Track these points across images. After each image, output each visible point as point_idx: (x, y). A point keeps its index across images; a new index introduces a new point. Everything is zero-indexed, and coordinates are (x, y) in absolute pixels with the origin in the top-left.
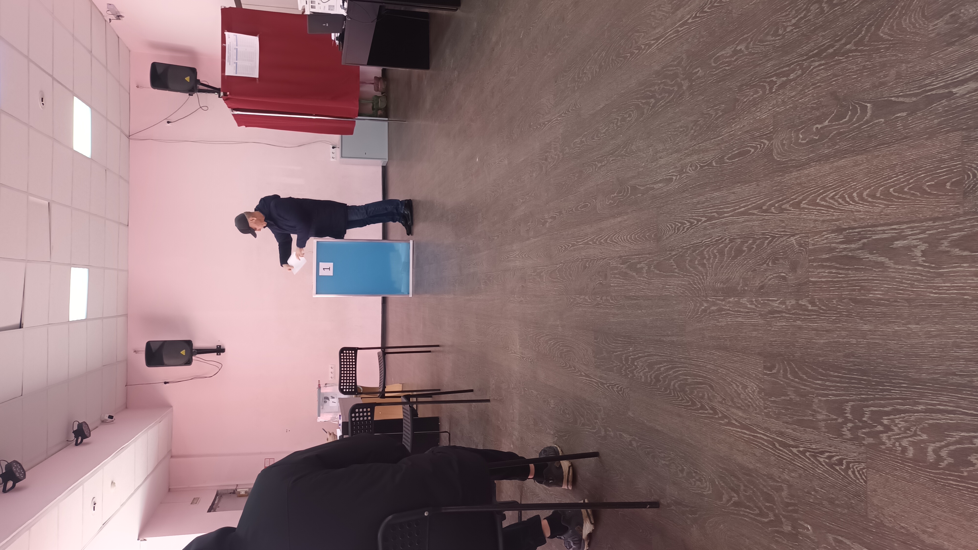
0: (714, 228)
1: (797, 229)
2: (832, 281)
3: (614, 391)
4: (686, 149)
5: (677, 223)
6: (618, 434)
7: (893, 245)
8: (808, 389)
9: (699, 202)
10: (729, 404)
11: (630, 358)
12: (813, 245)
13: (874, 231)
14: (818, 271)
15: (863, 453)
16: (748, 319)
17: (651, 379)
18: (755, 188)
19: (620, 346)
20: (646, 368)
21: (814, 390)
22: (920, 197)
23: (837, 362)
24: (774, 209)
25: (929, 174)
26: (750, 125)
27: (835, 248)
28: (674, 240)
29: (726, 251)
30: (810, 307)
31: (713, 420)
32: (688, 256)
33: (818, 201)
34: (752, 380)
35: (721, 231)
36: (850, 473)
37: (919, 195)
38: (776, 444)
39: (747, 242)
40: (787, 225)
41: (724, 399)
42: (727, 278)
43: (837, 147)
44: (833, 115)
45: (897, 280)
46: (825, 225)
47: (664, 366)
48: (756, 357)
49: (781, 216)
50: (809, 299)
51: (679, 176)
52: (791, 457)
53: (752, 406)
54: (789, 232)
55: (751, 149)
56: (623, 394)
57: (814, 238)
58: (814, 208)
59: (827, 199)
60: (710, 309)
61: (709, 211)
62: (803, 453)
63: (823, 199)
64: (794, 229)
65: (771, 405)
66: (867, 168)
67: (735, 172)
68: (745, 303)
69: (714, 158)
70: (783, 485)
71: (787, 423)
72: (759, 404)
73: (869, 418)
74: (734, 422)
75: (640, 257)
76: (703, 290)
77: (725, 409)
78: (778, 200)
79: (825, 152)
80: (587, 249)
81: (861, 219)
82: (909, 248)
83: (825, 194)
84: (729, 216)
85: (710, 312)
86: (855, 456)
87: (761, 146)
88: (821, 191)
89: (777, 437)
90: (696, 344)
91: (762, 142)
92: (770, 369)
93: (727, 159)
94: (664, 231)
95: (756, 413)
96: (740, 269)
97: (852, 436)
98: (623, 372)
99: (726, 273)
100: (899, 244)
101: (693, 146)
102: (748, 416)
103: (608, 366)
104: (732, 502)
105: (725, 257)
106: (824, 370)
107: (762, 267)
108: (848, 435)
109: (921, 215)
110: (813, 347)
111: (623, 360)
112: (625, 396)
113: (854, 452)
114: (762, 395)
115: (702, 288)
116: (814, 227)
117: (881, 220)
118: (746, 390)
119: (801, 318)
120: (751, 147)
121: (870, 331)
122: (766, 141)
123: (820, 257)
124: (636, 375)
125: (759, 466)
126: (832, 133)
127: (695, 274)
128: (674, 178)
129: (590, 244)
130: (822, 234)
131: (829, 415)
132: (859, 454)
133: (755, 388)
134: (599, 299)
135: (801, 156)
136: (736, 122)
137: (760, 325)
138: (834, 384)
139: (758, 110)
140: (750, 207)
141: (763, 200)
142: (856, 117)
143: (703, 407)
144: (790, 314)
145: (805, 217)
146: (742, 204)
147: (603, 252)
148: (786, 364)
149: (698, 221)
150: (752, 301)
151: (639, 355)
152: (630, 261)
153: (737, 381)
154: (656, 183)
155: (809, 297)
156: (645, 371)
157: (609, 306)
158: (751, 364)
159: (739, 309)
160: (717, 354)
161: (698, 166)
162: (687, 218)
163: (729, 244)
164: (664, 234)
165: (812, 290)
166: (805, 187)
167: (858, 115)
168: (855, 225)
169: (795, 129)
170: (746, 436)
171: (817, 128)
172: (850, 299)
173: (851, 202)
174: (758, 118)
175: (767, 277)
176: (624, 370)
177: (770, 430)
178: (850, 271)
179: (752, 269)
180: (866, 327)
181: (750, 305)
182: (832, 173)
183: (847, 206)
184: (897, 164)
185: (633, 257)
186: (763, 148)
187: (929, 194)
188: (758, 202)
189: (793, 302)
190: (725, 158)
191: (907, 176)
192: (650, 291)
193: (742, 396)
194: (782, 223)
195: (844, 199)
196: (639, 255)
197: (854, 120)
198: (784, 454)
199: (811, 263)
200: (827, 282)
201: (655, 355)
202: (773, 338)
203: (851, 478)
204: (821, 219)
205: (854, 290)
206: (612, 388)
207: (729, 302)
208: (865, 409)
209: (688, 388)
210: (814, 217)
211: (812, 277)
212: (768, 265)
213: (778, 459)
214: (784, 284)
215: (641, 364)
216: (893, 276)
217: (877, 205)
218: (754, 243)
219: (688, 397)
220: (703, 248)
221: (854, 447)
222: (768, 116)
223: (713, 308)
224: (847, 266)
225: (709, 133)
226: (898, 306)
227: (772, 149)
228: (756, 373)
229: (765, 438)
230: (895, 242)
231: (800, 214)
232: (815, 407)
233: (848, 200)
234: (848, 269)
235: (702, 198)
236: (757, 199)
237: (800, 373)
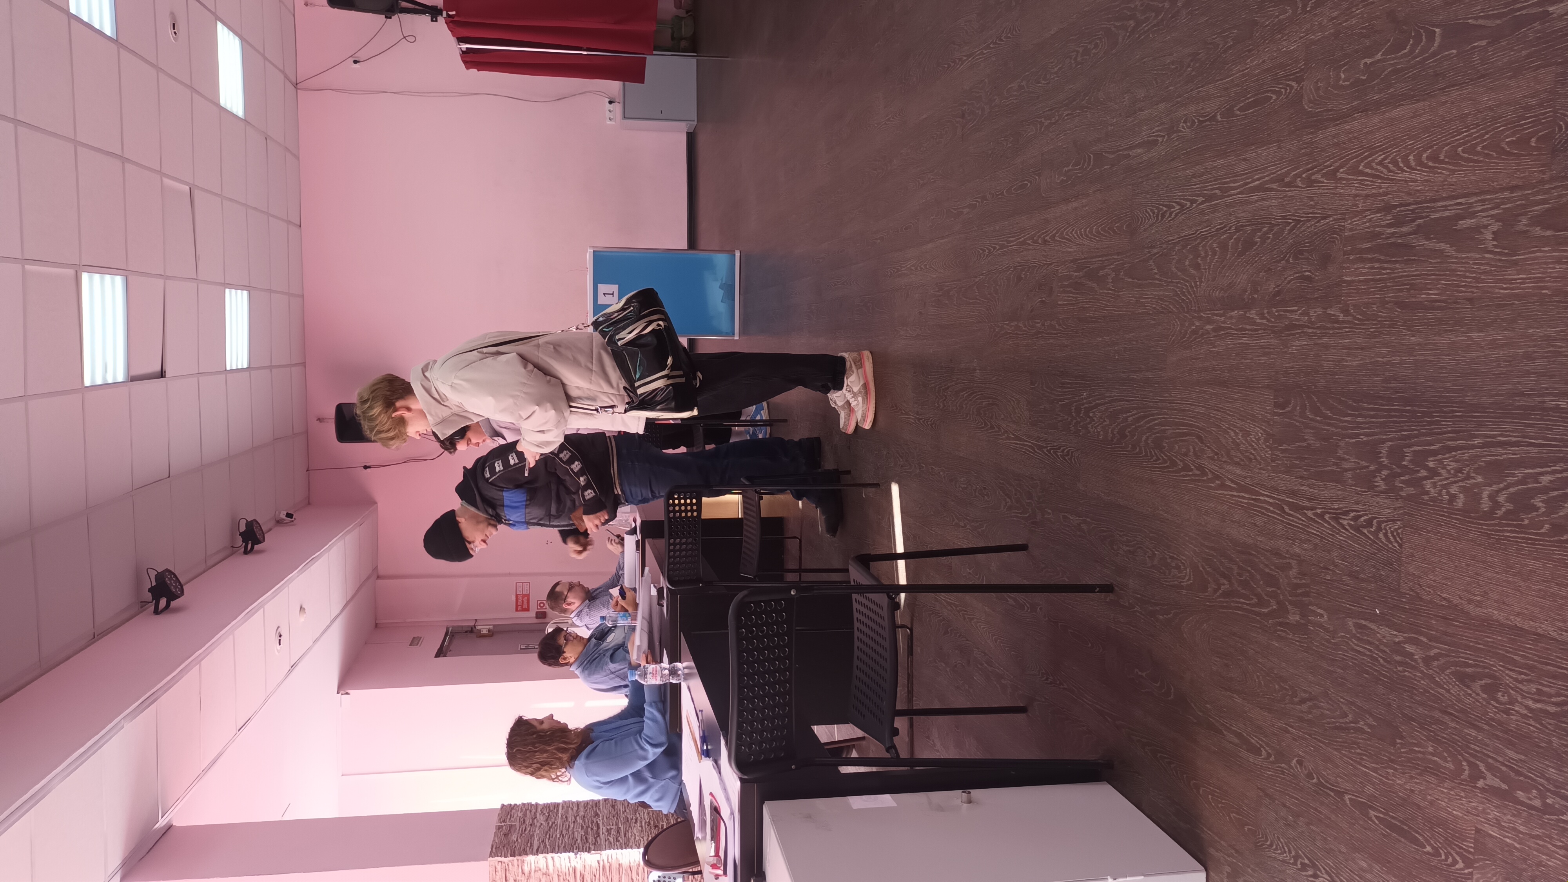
0: (1215, 212)
1: (1330, 209)
2: (1373, 280)
3: (1057, 456)
4: (1179, 96)
5: (1161, 207)
6: (1061, 516)
7: (1457, 226)
8: (1333, 429)
9: (1194, 174)
10: (1223, 460)
11: (1082, 407)
12: (1351, 230)
13: (1433, 207)
14: (1356, 266)
15: (1400, 508)
16: (1256, 340)
17: (1114, 434)
18: (1276, 152)
19: (1069, 391)
20: (1106, 419)
21: (1340, 430)
22: (1496, 158)
23: (1372, 390)
24: (1300, 181)
25: (1509, 126)
26: (1272, 60)
27: (1381, 233)
28: (1156, 231)
29: (1230, 244)
30: (1341, 318)
31: (1200, 484)
32: (1176, 254)
33: (1361, 168)
34: (1257, 424)
35: (1224, 215)
36: (1381, 536)
37: (1495, 155)
38: (1285, 507)
39: (1260, 230)
40: (1317, 204)
41: (1217, 454)
42: (1230, 283)
43: (1392, 90)
44: (1389, 44)
45: (1459, 273)
46: (1368, 202)
47: (1134, 415)
48: (1264, 392)
49: (1309, 192)
50: (1341, 306)
51: (1166, 136)
52: (1304, 523)
53: (1255, 459)
54: (1319, 213)
55: (1272, 95)
56: (1070, 459)
57: (1353, 220)
58: (1355, 178)
59: (1374, 164)
60: (1202, 329)
61: (1210, 187)
62: (1321, 516)
63: (1368, 166)
64: (1325, 208)
65: (1281, 455)
66: (1430, 120)
67: (1249, 129)
68: (1253, 318)
69: (1219, 108)
70: (1291, 561)
71: (1302, 478)
72: (1265, 455)
73: (1411, 461)
74: (1229, 483)
75: (1104, 259)
76: (1195, 302)
77: (1217, 466)
78: (1307, 169)
79: (1375, 98)
80: (1023, 251)
81: (1418, 191)
82: (1478, 229)
83: (1371, 158)
84: (1237, 194)
85: (1202, 334)
86: (1389, 513)
87: (1286, 90)
88: (1366, 154)
89: (1287, 498)
90: (1181, 379)
91: (1288, 85)
92: (1282, 406)
93: (1238, 110)
94: (1142, 219)
95: (1260, 469)
96: (1248, 269)
97: (1387, 487)
98: (1072, 428)
99: (1228, 276)
100: (1464, 224)
101: (1189, 92)
102: (1248, 473)
103: (1050, 422)
104: (1220, 592)
105: (1229, 253)
106: (1355, 402)
107: (1279, 265)
108: (1382, 485)
109: (1495, 183)
110: (1342, 372)
111: (1073, 411)
112: (1074, 463)
113: (1389, 508)
114: (1270, 444)
115: (1193, 299)
116: (1353, 205)
117: (1444, 191)
118: (1248, 438)
119: (1328, 333)
120: (1274, 92)
121: (1419, 344)
122: (1294, 84)
123: (1359, 246)
124: (1092, 430)
125: (1260, 539)
126: (1385, 71)
127: (1183, 279)
128: (1160, 139)
129: (1029, 244)
130: (1364, 215)
131: (1359, 461)
132: (1395, 509)
133: (1260, 435)
134: (1038, 325)
135: (1341, 104)
136: (1253, 55)
137: (1272, 347)
138: (1367, 420)
139: (1285, 38)
140: (1267, 179)
141: (1286, 169)
142: (1419, 48)
143: (1186, 468)
144: (1314, 328)
145: (1342, 191)
146: (1256, 175)
147: (1047, 255)
148: (1305, 398)
149: (1192, 202)
150: (1263, 314)
151: (1097, 401)
152: (1089, 267)
153: (1236, 427)
154: (1131, 148)
155: (1341, 304)
156: (1105, 423)
157: (1055, 334)
158: (1257, 401)
159: (1244, 326)
160: (1209, 391)
161: (1196, 121)
162: (1177, 199)
163: (1235, 233)
164: (1141, 223)
165: (1346, 293)
166: (1344, 149)
167: (1422, 44)
168: (1408, 200)
169: (1335, 66)
170: (1245, 501)
171: (1366, 63)
172: (1396, 303)
173: (1405, 168)
174: (1285, 49)
175: (1286, 278)
176: (1073, 426)
177: (1277, 490)
178: (1398, 265)
179: (1266, 269)
180: (1414, 340)
181: (1260, 319)
182: (1381, 128)
183: (1399, 174)
184: (1469, 114)
185: (1094, 260)
186: (1290, 93)
187: (1509, 154)
188: (1279, 172)
189: (1320, 311)
190: (1235, 109)
191: (1482, 129)
192: (1116, 309)
193: (1242, 447)
194: (1311, 201)
195: (1395, 162)
196: (1102, 256)
197: (1417, 51)
198: (1295, 519)
199: (1346, 256)
200: (1367, 281)
201: (1120, 400)
202: (1290, 363)
203: (1382, 542)
204: (1364, 193)
205: (1401, 290)
206: (1055, 453)
207: (1231, 317)
208: (1406, 450)
209: (1167, 443)
210: (1354, 191)
211: (1346, 276)
212: (1288, 261)
213: (1286, 527)
214: (1309, 287)
215: (1099, 414)
216: (1454, 268)
217: (1439, 171)
218: (1270, 230)
219: (1166, 455)
220: (1198, 241)
221: (1388, 501)
222: (1298, 46)
223: (1209, 327)
224: (1394, 258)
225: (1214, 72)
226: (1458, 308)
227: (1302, 95)
228: (1263, 413)
229: (1271, 501)
230: (1460, 222)
231: (1336, 188)
232: (1340, 453)
233: (1402, 165)
234: (1396, 262)
235: (1200, 169)
236: (1278, 167)
237: (1322, 408)
